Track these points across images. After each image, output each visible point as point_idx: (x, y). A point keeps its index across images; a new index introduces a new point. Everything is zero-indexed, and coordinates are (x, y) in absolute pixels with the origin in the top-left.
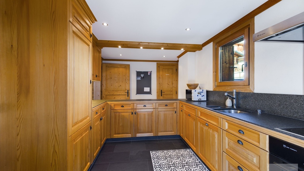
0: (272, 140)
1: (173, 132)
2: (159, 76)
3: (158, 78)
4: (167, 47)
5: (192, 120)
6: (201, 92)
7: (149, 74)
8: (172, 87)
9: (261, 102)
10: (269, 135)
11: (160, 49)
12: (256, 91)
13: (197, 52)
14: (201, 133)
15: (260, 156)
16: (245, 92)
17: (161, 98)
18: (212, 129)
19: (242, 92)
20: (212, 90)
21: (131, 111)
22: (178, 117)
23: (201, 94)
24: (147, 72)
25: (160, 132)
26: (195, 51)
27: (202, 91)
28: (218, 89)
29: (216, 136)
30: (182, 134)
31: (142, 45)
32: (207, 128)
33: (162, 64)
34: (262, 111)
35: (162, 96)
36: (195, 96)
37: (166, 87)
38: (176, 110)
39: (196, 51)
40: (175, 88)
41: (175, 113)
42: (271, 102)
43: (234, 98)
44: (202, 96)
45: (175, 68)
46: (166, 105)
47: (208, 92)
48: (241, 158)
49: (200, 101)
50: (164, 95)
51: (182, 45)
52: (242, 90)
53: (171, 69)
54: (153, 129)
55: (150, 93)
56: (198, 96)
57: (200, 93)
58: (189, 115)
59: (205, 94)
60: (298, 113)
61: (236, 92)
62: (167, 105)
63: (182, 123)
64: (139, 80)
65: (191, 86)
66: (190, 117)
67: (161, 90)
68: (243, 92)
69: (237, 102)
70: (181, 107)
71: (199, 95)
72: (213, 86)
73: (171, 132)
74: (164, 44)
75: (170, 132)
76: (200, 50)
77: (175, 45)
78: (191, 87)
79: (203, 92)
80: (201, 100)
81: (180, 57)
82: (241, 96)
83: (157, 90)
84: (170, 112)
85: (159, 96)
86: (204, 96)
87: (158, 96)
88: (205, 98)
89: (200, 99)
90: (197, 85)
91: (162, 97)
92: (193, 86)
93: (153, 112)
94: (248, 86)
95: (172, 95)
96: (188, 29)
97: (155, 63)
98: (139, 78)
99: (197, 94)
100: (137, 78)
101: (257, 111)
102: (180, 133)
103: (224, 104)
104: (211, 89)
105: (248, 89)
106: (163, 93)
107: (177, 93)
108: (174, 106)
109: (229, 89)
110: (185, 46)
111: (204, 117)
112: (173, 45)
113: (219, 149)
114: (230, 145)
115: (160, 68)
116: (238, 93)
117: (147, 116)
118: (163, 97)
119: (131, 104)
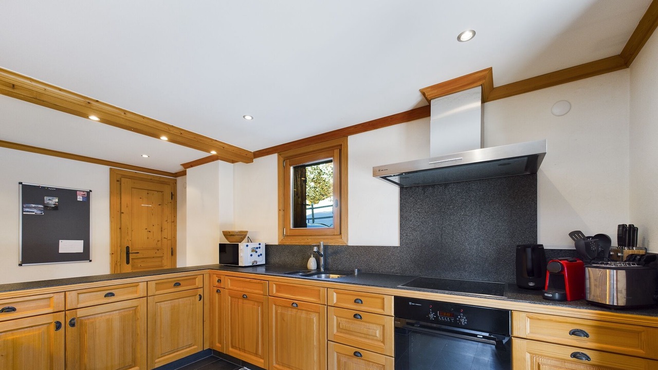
0: (399, 301)
1: (194, 345)
2: (119, 206)
3: (117, 214)
4: (179, 139)
5: (254, 305)
6: (257, 248)
7: (80, 198)
8: (160, 239)
9: (358, 257)
10: (394, 296)
11: (156, 136)
12: (350, 244)
13: (240, 165)
14: (279, 325)
15: (384, 326)
16: (336, 244)
17: (128, 269)
18: (305, 310)
19: (331, 244)
20: (277, 243)
21: (50, 319)
22: (207, 307)
23: (256, 252)
24: (74, 193)
25: (158, 358)
26: (233, 162)
27: (258, 246)
28: (288, 242)
29: (315, 320)
30: (218, 345)
31: (97, 112)
32: (294, 311)
33: (131, 175)
34: (359, 271)
35: (128, 262)
36: (246, 257)
37: (140, 238)
38: (200, 291)
39: (237, 162)
40: (169, 242)
41: (200, 299)
42: (369, 257)
43: (322, 256)
44: (259, 256)
45: (167, 191)
46: (177, 284)
47: (268, 247)
48: (359, 339)
49: (254, 266)
50: (135, 260)
51: (214, 142)
52: (332, 243)
53: (158, 191)
54: (138, 355)
55: (84, 256)
56: (251, 255)
57: (254, 250)
58: (245, 296)
59: (262, 251)
60: (394, 267)
61: (324, 246)
62: (180, 284)
63: (220, 318)
64: (36, 215)
65: (233, 235)
66: (245, 301)
67: (128, 248)
68: (333, 244)
69: (325, 261)
70: (217, 284)
71: (254, 253)
72: (279, 236)
73: (189, 347)
74: (171, 129)
75: (186, 348)
76: (247, 163)
77: (201, 140)
78: (235, 237)
79: (260, 248)
80: (257, 264)
81: (192, 166)
82: (330, 251)
83: (112, 245)
84: (187, 298)
85: (118, 264)
86: (261, 255)
87: (115, 264)
88: (262, 260)
89: (255, 261)
90: (245, 234)
91: (130, 265)
92: (238, 235)
93: (139, 307)
94: (339, 237)
95: (160, 259)
96: (248, 118)
97: (106, 169)
98: (35, 208)
99: (250, 252)
100: (27, 207)
101: (354, 271)
102: (212, 343)
103: (306, 268)
104: (274, 241)
105: (340, 240)
106: (131, 256)
107: (173, 252)
108: (197, 284)
109: (309, 240)
110: (221, 146)
111: (287, 293)
112: (195, 138)
113: (321, 340)
114: (341, 327)
115: (122, 185)
116: (326, 247)
117: (117, 325)
118: (132, 266)
119: (52, 295)
